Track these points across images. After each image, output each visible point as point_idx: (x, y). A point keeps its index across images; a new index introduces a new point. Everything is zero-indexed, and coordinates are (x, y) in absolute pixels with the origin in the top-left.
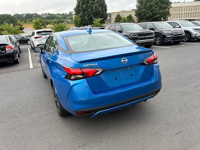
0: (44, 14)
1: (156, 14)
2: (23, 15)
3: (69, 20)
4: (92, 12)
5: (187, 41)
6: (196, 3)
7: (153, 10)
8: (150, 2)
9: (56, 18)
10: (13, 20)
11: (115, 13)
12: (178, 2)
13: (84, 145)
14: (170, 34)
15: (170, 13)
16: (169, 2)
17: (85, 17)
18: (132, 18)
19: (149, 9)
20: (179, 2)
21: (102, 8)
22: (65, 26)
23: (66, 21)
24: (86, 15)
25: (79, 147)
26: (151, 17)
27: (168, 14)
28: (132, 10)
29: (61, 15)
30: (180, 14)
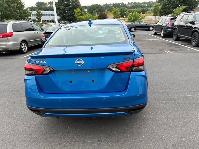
0: (130, 3)
2: (111, 4)
9: (141, 7)
10: (101, 10)
24: (170, 3)
29: (147, 3)
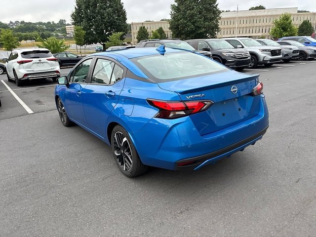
0: (14, 22)
1: (199, 28)
3: (59, 34)
4: (102, 21)
5: (253, 67)
6: (253, 12)
7: (196, 22)
8: (190, 9)
9: (36, 29)
11: (138, 24)
12: (227, 11)
13: (187, 210)
14: (232, 57)
15: (219, 27)
16: (217, 10)
17: (90, 29)
18: (163, 32)
19: (190, 20)
20: (229, 11)
21: (119, 16)
22: (62, 44)
23: (54, 34)
24: (91, 26)
25: (181, 212)
26: (192, 32)
27: (216, 27)
28: (162, 20)
29: (44, 24)
30: (230, 28)
